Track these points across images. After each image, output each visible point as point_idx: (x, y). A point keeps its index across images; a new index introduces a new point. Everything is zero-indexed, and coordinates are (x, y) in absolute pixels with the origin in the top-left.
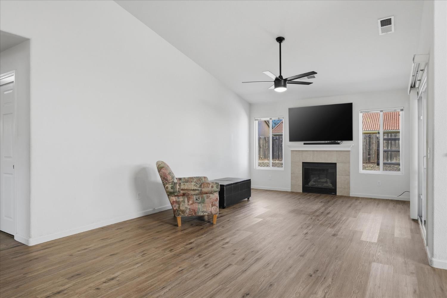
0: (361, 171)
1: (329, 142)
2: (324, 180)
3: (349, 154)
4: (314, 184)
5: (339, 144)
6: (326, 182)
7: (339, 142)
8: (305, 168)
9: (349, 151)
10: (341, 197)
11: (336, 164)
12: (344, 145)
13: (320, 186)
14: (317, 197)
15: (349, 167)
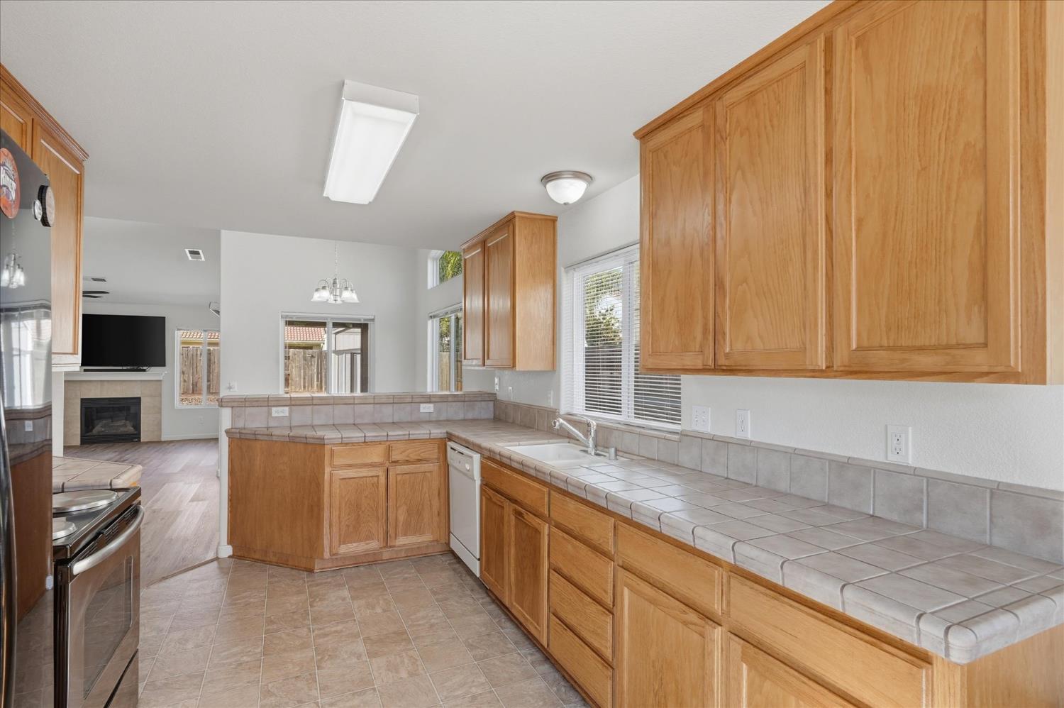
0: (178, 404)
1: (129, 368)
2: (119, 423)
3: (161, 385)
4: (103, 429)
5: (144, 370)
6: (125, 425)
7: (144, 368)
8: (86, 408)
9: (161, 381)
10: (147, 443)
11: (140, 398)
12: (153, 373)
13: (114, 432)
14: (107, 448)
15: (161, 402)
